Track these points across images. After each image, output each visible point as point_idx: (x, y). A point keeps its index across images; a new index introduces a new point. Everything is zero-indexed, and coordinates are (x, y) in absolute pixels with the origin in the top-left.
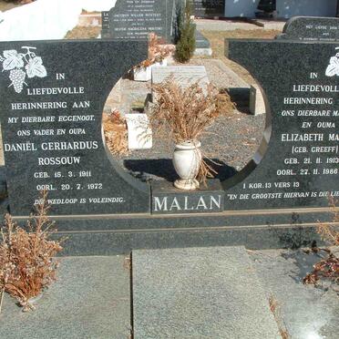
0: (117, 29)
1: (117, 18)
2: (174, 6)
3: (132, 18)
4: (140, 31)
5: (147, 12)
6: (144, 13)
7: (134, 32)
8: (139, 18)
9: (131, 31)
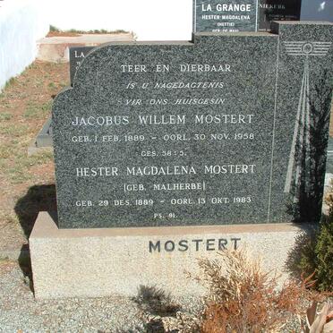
0: (83, 172)
1: (83, 130)
2: (306, 86)
3: (142, 129)
4: (170, 180)
5: (203, 110)
6: (190, 112)
7: (147, 180)
8: (169, 129)
9: (139, 179)
